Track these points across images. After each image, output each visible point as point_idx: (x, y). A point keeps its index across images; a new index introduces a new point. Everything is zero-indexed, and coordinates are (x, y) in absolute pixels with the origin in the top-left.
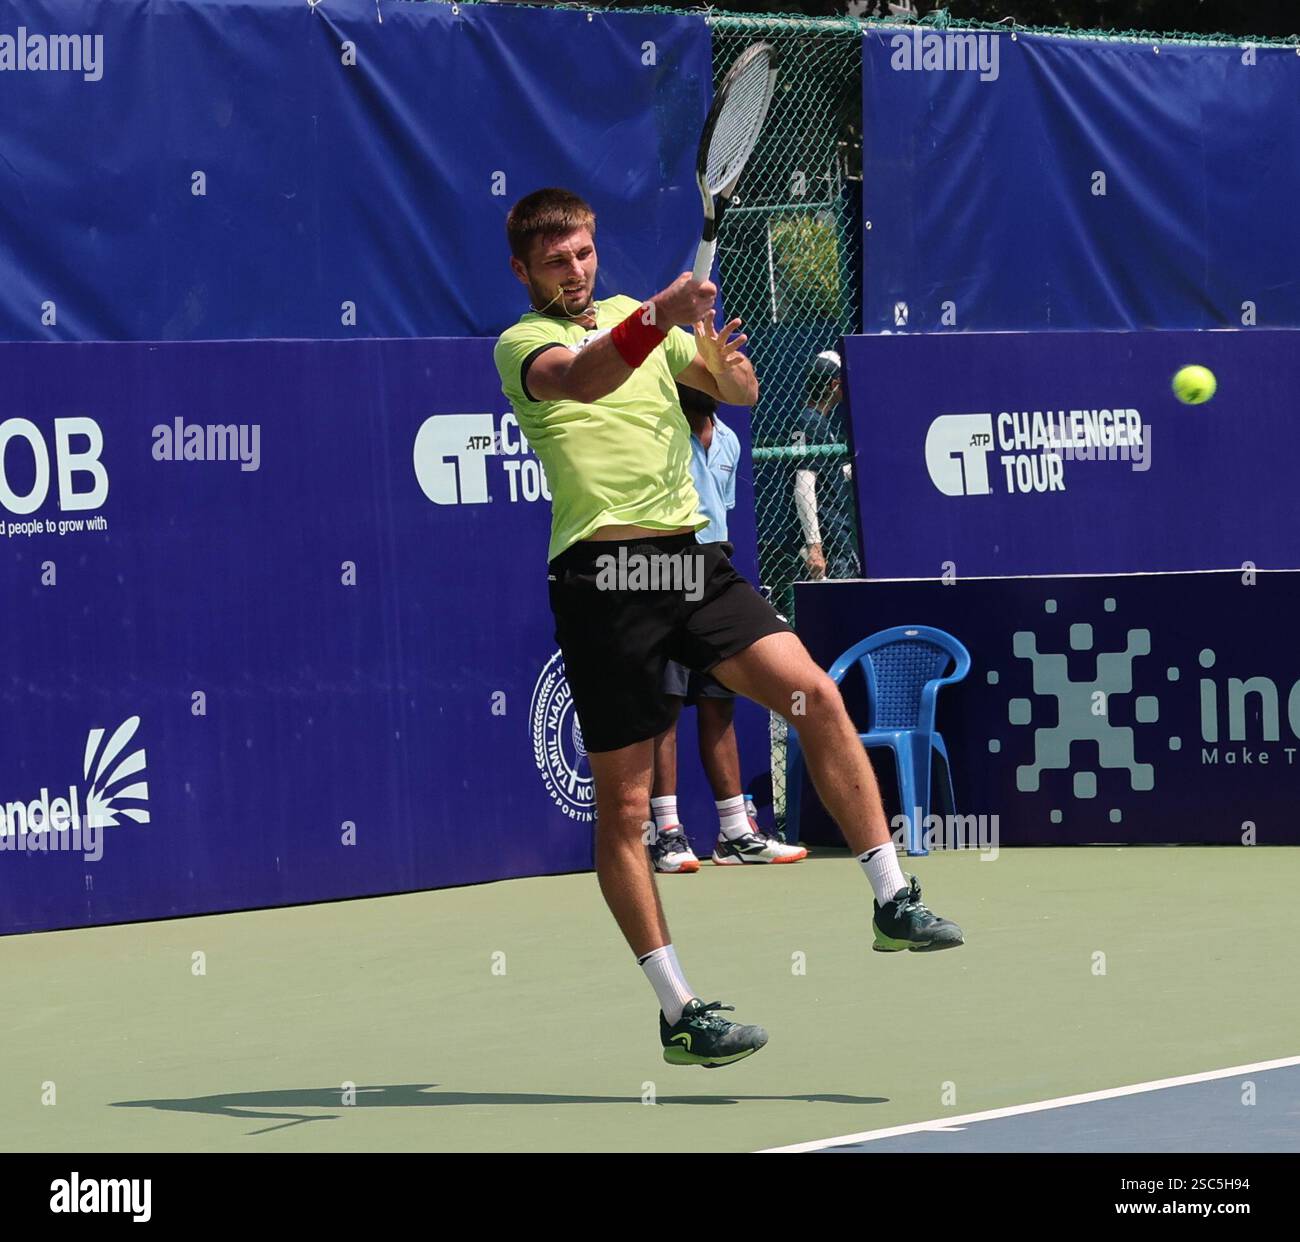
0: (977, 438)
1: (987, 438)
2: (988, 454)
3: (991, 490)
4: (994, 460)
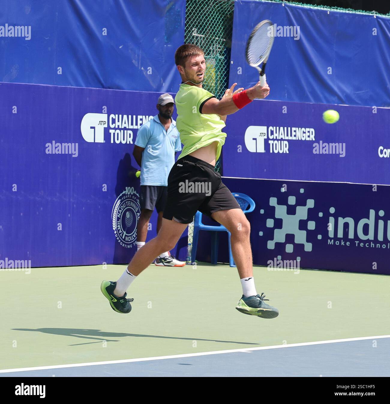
0: (262, 134)
1: (265, 134)
2: (265, 139)
3: (265, 151)
4: (266, 141)
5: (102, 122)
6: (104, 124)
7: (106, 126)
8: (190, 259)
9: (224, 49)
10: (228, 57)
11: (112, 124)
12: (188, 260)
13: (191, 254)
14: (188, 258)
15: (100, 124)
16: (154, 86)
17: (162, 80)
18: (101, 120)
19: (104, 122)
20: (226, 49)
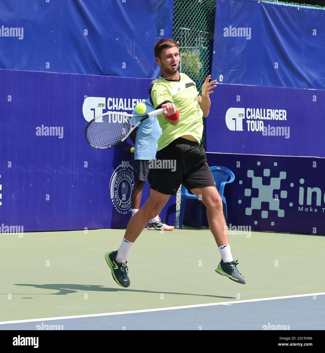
5: (101, 104)
6: (103, 106)
7: (104, 108)
8: (178, 224)
9: (208, 41)
10: (210, 48)
11: (110, 106)
12: (176, 225)
13: (178, 220)
14: (176, 223)
15: (99, 106)
16: (147, 73)
17: (153, 68)
18: (100, 103)
19: (103, 104)
20: (209, 40)
